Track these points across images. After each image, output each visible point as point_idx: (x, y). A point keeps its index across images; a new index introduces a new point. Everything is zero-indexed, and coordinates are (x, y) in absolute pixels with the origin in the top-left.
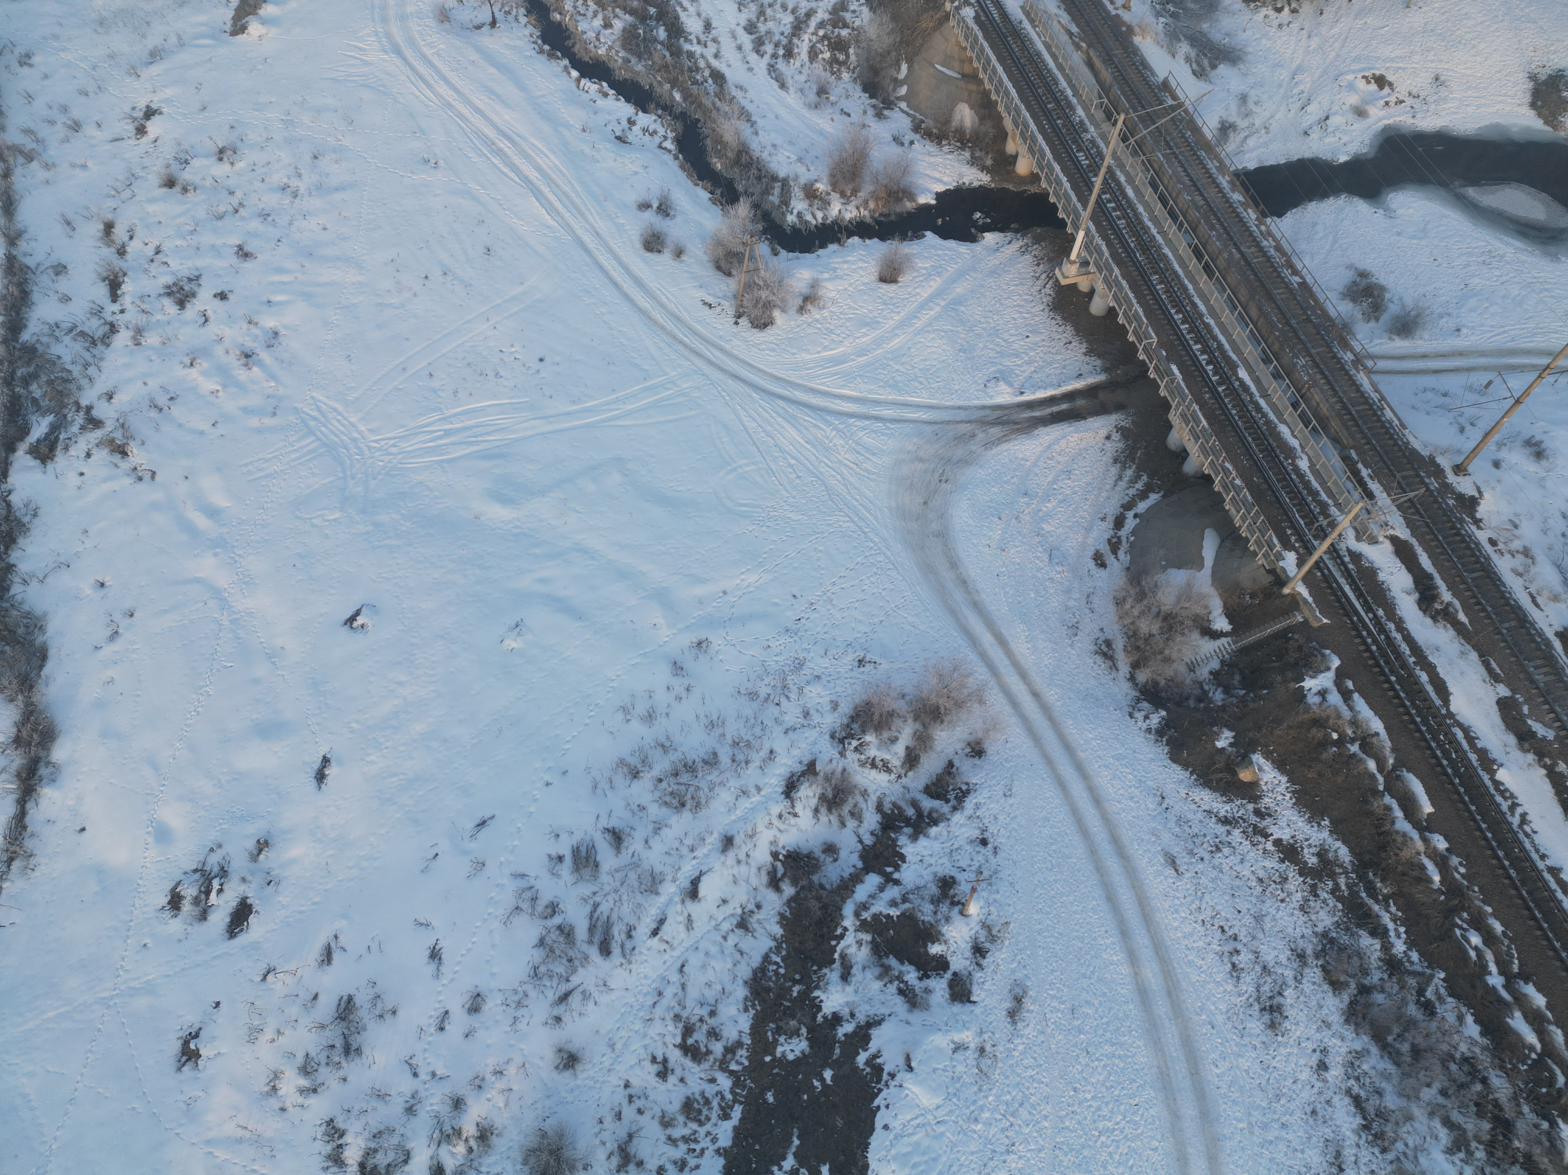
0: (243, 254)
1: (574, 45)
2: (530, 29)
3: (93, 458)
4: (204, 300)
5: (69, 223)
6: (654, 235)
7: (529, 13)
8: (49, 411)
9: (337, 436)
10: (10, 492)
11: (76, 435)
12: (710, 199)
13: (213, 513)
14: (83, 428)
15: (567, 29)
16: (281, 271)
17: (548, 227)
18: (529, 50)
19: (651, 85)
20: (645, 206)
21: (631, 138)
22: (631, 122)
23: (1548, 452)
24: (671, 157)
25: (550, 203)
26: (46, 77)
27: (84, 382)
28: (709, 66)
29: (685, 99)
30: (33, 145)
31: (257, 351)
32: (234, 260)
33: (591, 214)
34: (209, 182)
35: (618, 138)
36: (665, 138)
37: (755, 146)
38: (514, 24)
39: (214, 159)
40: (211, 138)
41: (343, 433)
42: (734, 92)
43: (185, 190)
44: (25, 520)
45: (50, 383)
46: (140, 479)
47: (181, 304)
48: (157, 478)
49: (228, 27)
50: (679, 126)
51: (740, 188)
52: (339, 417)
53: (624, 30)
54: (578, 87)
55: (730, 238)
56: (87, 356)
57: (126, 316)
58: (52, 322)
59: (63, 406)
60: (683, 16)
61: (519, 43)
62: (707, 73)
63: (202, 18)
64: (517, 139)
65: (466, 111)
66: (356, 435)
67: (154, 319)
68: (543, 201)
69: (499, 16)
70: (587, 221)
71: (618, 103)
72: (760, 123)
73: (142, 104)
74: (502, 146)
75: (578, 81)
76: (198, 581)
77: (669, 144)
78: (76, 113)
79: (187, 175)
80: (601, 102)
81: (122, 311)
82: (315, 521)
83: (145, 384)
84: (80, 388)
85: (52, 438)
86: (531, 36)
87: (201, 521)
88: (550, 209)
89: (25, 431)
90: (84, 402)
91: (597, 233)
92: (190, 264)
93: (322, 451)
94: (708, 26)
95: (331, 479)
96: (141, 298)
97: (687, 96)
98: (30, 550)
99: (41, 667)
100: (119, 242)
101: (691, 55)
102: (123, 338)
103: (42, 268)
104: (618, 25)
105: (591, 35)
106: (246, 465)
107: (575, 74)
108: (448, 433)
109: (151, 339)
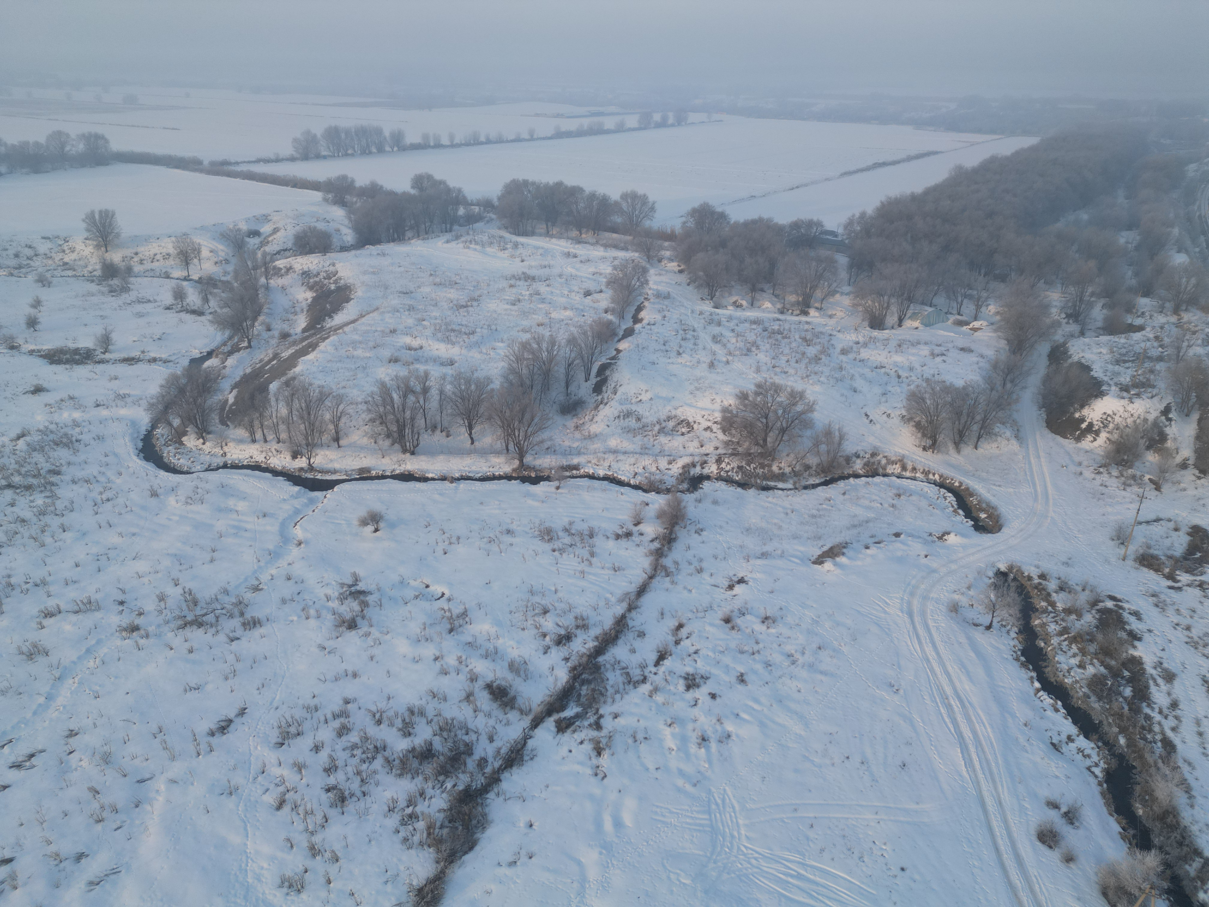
0: (741, 679)
1: (1046, 667)
2: (1016, 642)
3: (583, 746)
4: (701, 694)
5: (662, 614)
6: (1051, 832)
7: (1020, 632)
8: (582, 705)
9: (723, 826)
10: (531, 737)
11: (584, 727)
12: (1120, 833)
13: (618, 824)
14: (590, 725)
15: (1046, 655)
16: (756, 701)
17: (961, 776)
18: (1008, 655)
19: (1101, 722)
20: (1054, 805)
21: (1064, 749)
22: (1070, 739)
24: (1096, 782)
25: (971, 760)
26: (703, 542)
27: (609, 700)
28: (1163, 733)
29: (1128, 746)
30: (674, 570)
31: (712, 740)
32: (734, 680)
33: (1002, 786)
34: (749, 631)
35: (1053, 744)
36: (1097, 765)
37: (1186, 816)
38: (1005, 635)
39: (759, 620)
40: (765, 608)
41: (728, 826)
42: (1180, 763)
43: (733, 628)
44: (526, 758)
45: (594, 690)
46: (596, 775)
47: (688, 688)
48: (606, 780)
49: (813, 559)
50: (1114, 763)
51: (1156, 841)
52: (733, 814)
53: (1095, 675)
54: (1035, 695)
55: (1128, 877)
56: (621, 686)
57: (656, 678)
58: (618, 659)
59: (590, 707)
60: (1153, 689)
61: (1002, 647)
62: (1159, 737)
63: (802, 549)
64: (967, 704)
65: (938, 669)
66: (736, 834)
67: (668, 687)
68: (966, 755)
69: (995, 624)
70: (996, 788)
71: (1065, 721)
72: (1199, 800)
73: (740, 575)
74: (953, 703)
75: (1038, 691)
76: (579, 863)
77: (1097, 771)
78: (704, 565)
79: (739, 621)
80: (1050, 713)
81: (655, 674)
82: (672, 876)
83: (638, 721)
84: (605, 702)
85: (572, 721)
86: (1014, 647)
87: (608, 825)
88: (969, 763)
89: (563, 708)
90: (601, 711)
91: (1000, 803)
92: (708, 668)
93: (708, 829)
94: (1174, 705)
95: (701, 853)
96: (670, 672)
97: (1131, 743)
98: (515, 777)
99: (466, 853)
100: (680, 636)
101: (1148, 718)
102: (645, 688)
103: (633, 629)
104: (1091, 670)
105: (1065, 667)
106: (657, 807)
107: (1037, 685)
108: (799, 877)
109: (659, 698)
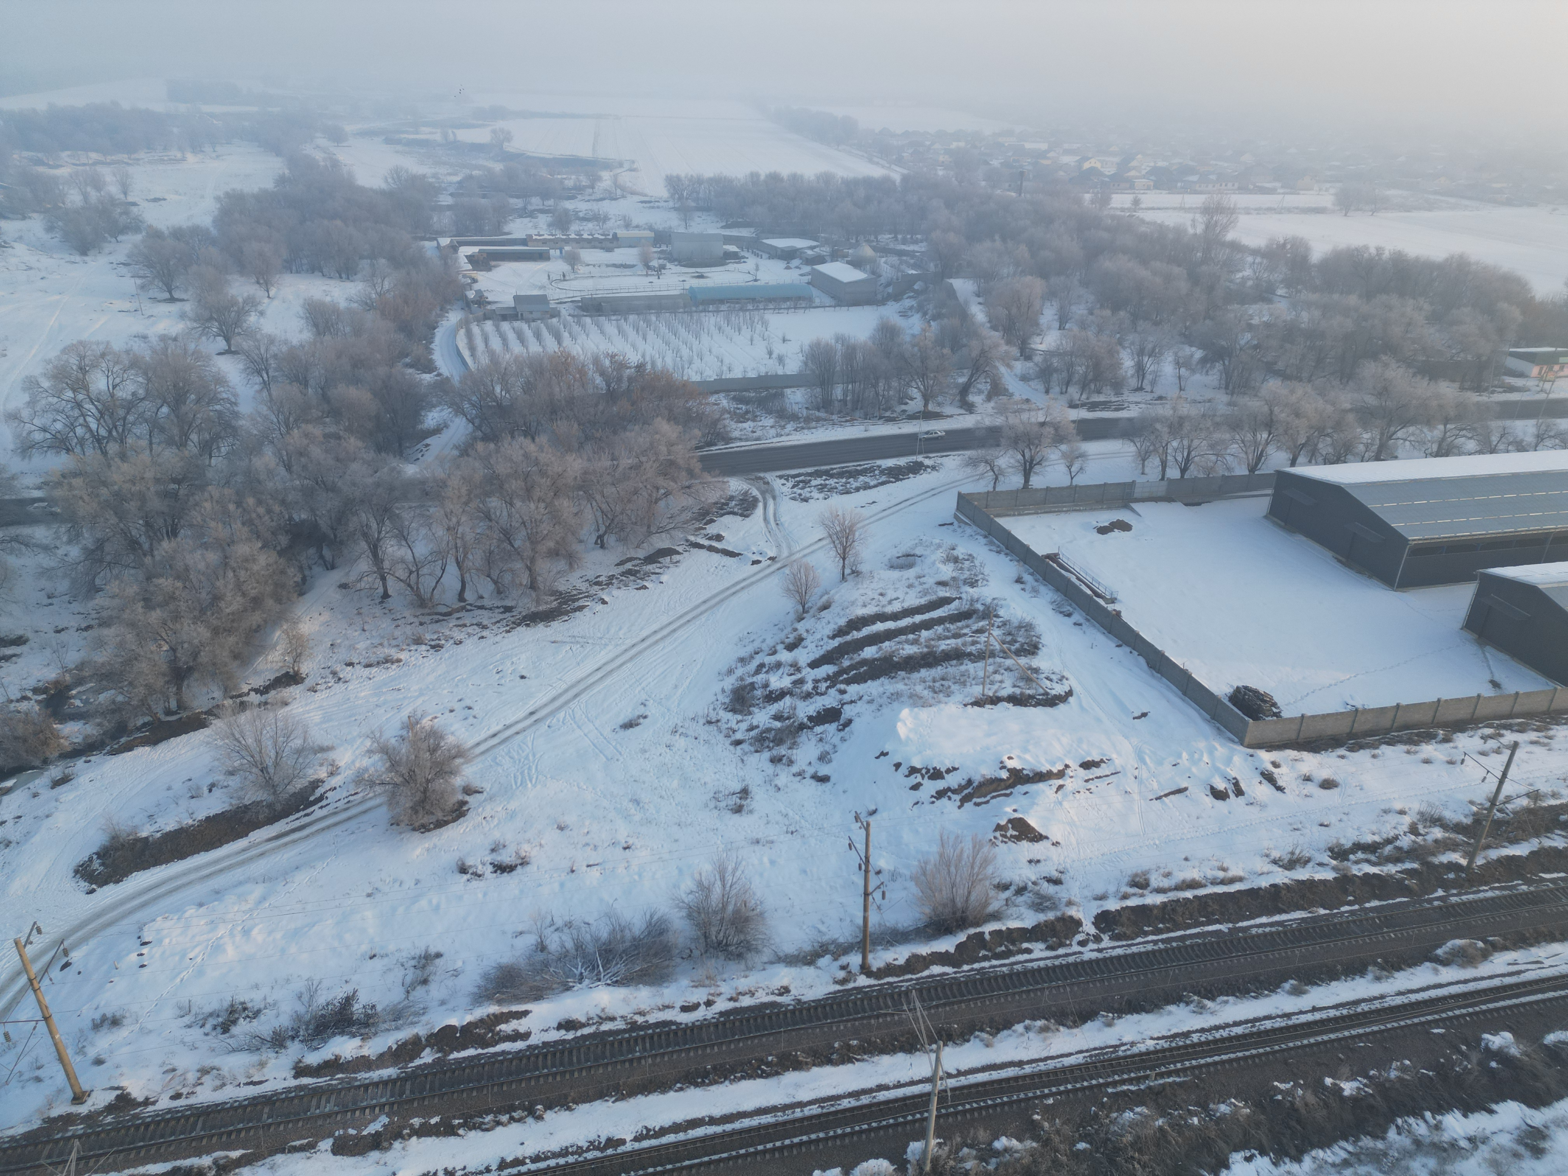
23: (118, 1014)
